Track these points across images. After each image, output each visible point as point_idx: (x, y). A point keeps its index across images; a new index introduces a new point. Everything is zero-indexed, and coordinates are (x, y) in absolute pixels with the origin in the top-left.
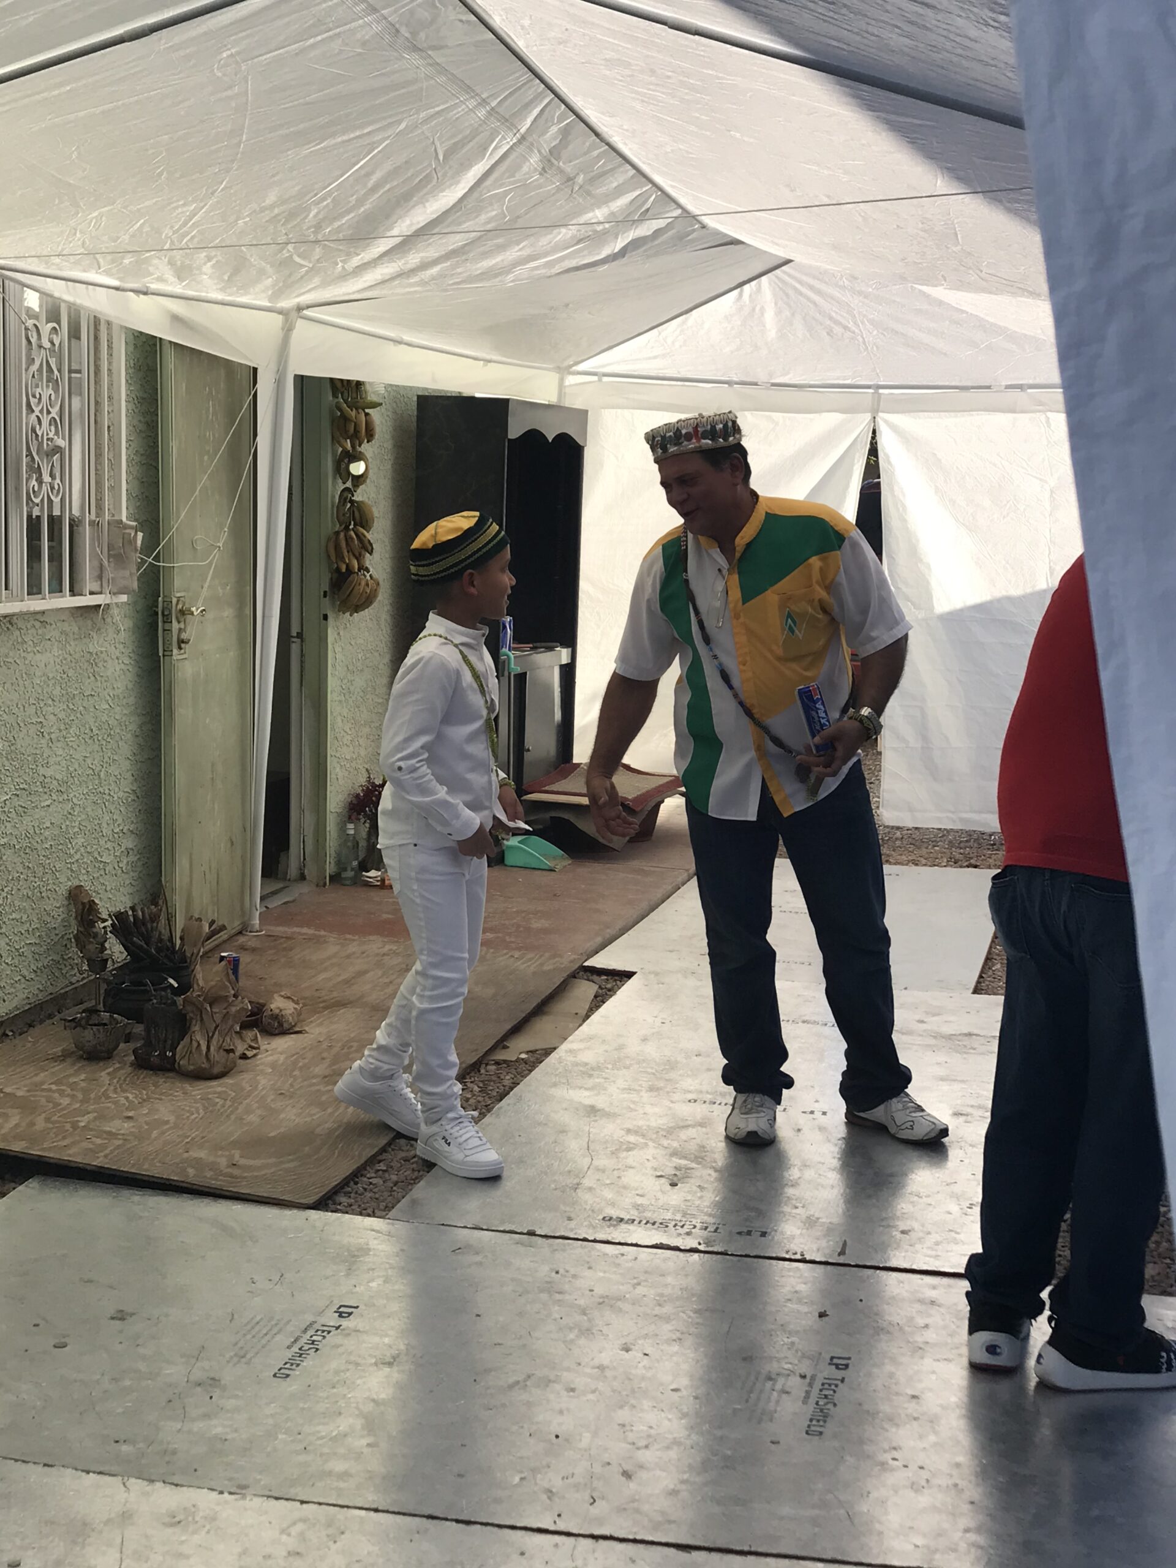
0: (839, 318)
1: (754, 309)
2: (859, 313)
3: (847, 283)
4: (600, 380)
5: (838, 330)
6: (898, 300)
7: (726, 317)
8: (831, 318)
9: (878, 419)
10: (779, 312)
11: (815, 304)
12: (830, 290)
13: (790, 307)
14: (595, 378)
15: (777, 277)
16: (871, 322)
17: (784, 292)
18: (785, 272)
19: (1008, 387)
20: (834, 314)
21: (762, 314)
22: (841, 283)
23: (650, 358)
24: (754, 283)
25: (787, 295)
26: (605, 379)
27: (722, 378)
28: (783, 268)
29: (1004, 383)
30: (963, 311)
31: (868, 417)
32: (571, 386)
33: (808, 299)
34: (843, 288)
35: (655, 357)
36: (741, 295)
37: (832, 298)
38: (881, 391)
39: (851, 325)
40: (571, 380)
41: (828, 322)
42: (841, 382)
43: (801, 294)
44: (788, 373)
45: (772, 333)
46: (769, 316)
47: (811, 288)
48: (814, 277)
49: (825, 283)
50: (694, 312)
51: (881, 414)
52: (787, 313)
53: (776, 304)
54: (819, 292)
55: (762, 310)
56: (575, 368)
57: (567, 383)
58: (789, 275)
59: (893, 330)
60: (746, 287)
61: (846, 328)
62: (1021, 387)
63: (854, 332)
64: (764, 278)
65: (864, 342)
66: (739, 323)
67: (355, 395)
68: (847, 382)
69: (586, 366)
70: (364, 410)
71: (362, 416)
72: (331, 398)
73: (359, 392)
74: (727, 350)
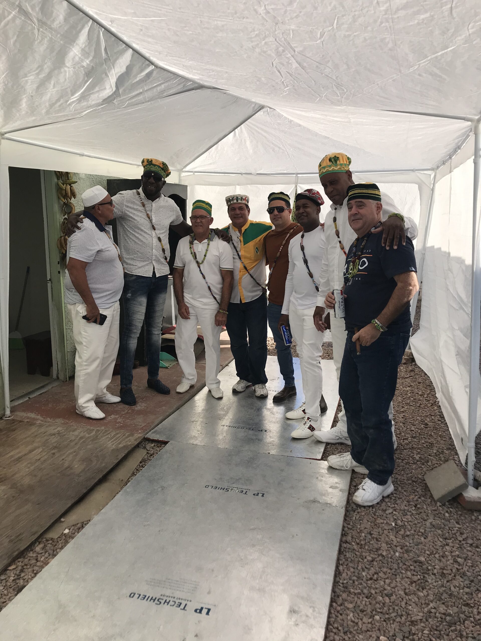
0: (276, 143)
1: (241, 140)
2: (284, 141)
5: (277, 149)
7: (232, 145)
8: (273, 144)
9: (297, 186)
10: (251, 142)
11: (265, 137)
12: (270, 130)
13: (255, 139)
14: (192, 173)
15: (247, 125)
16: (290, 145)
17: (252, 132)
21: (245, 143)
22: (274, 127)
23: (209, 164)
24: (239, 128)
26: (196, 174)
27: (238, 172)
31: (294, 185)
35: (211, 164)
37: (272, 134)
38: (298, 175)
39: (281, 146)
40: (183, 174)
42: (283, 172)
43: (259, 133)
44: (261, 169)
45: (251, 151)
46: (248, 143)
47: (262, 129)
48: (263, 124)
49: (268, 127)
50: (219, 143)
51: (299, 184)
52: (255, 142)
53: (250, 138)
54: (265, 131)
55: (245, 140)
56: (184, 170)
58: (252, 124)
59: (298, 148)
60: (236, 130)
63: (283, 150)
64: (242, 125)
65: (288, 154)
66: (237, 147)
67: (66, 179)
68: (285, 172)
69: (188, 168)
70: (70, 185)
71: (69, 187)
72: (56, 180)
73: (68, 177)
74: (236, 159)
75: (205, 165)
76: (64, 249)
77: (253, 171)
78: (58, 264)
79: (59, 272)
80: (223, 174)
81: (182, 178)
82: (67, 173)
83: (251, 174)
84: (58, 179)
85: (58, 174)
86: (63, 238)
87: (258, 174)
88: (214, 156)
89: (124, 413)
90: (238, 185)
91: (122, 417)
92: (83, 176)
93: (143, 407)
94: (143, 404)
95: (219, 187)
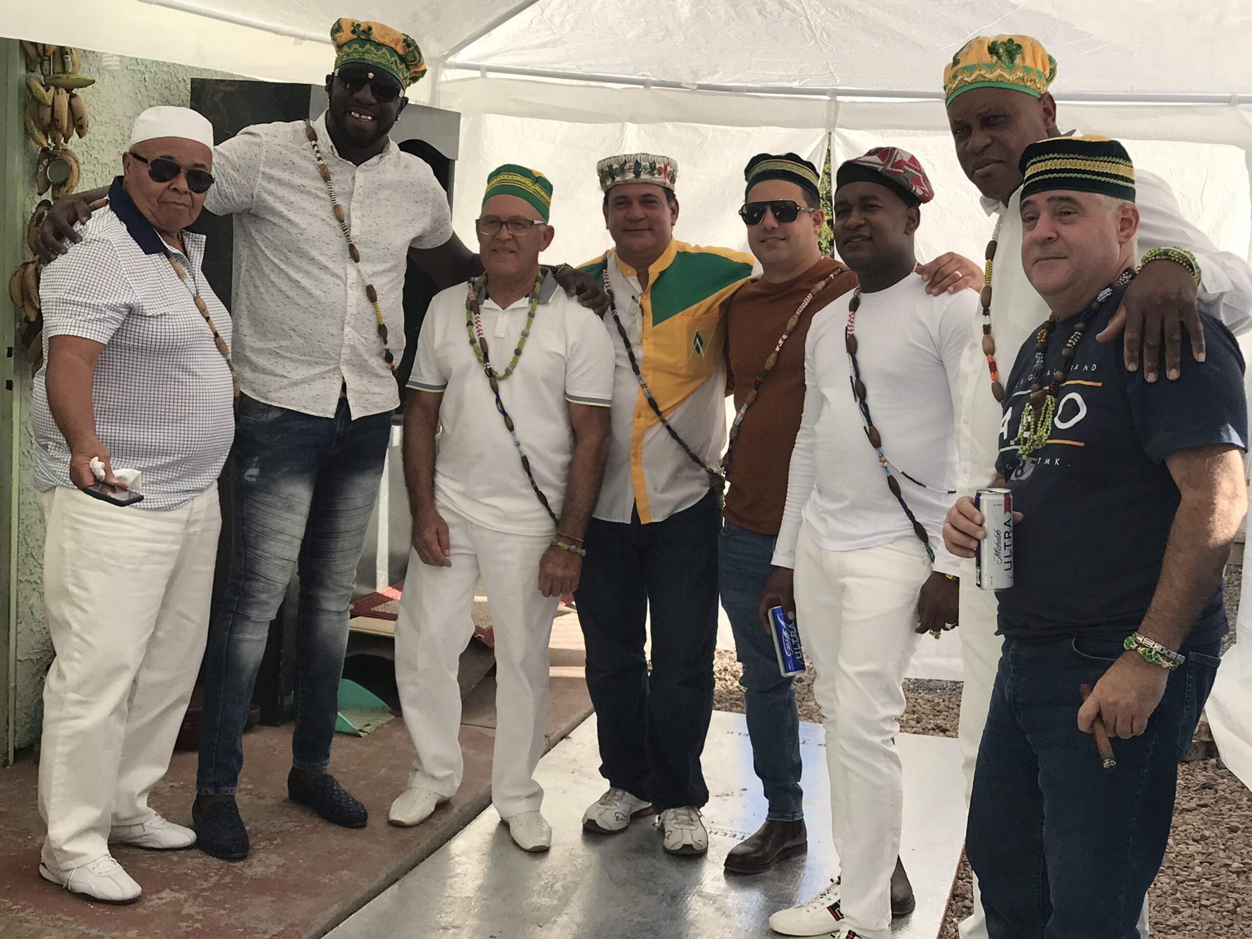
4: (484, 76)
9: (836, 137)
14: (477, 74)
23: (537, 47)
26: (490, 75)
27: (636, 77)
31: (822, 132)
32: (448, 82)
35: (544, 45)
38: (839, 98)
40: (447, 75)
42: (787, 85)
44: (715, 72)
51: (839, 130)
56: (451, 60)
57: (443, 78)
63: (794, 11)
65: (810, 27)
67: (58, 68)
68: (795, 85)
69: (463, 56)
70: (69, 90)
71: (64, 97)
72: (23, 72)
73: (63, 64)
74: (631, 34)
75: (524, 48)
76: (34, 308)
77: (685, 78)
78: (9, 355)
79: (10, 385)
80: (582, 83)
81: (442, 88)
82: (62, 51)
83: (678, 85)
84: (29, 69)
85: (31, 51)
86: (32, 268)
87: (701, 87)
88: (557, 20)
89: (205, 885)
90: (633, 121)
91: (200, 899)
92: (115, 65)
93: (274, 869)
94: (274, 857)
95: (565, 125)
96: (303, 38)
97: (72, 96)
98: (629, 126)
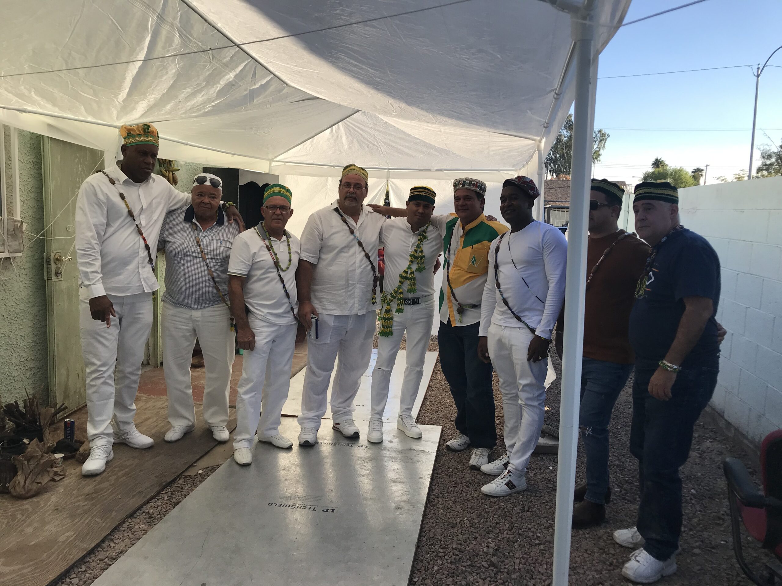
0: (371, 141)
1: (338, 136)
2: (378, 138)
3: (372, 126)
4: (285, 164)
5: (371, 145)
6: (393, 133)
7: (328, 139)
8: (368, 141)
9: (389, 181)
10: (347, 138)
11: (361, 134)
12: (366, 129)
13: (351, 135)
14: (283, 163)
15: (345, 123)
16: (384, 142)
17: (348, 129)
18: (347, 121)
19: (437, 170)
20: (369, 139)
21: (341, 139)
22: (370, 126)
23: (302, 156)
24: (336, 125)
25: (350, 131)
26: (287, 164)
27: (331, 164)
28: (347, 119)
29: (435, 168)
30: (418, 139)
31: (386, 180)
32: (274, 166)
33: (358, 133)
34: (371, 128)
35: (304, 155)
36: (332, 130)
37: (367, 132)
38: (390, 170)
39: (376, 143)
40: (274, 164)
41: (367, 142)
42: (375, 167)
43: (355, 130)
45: (346, 147)
46: (344, 139)
47: (359, 128)
48: (360, 124)
49: (365, 126)
50: (315, 137)
51: (390, 179)
52: (351, 138)
53: (346, 134)
54: (362, 130)
55: (341, 136)
56: (275, 159)
57: (272, 165)
58: (350, 122)
59: (392, 146)
60: (334, 127)
61: (374, 145)
62: (441, 170)
63: (377, 147)
64: (340, 123)
65: (382, 151)
66: (333, 142)
67: (169, 166)
68: (377, 167)
69: (278, 158)
70: (172, 172)
71: (171, 174)
73: (170, 164)
74: (330, 153)
75: (297, 156)
80: (313, 166)
81: (272, 168)
82: (170, 161)
84: (160, 166)
88: (308, 149)
90: (330, 177)
92: (184, 164)
95: (310, 177)
96: (234, 154)
97: (173, 174)
98: (330, 179)
